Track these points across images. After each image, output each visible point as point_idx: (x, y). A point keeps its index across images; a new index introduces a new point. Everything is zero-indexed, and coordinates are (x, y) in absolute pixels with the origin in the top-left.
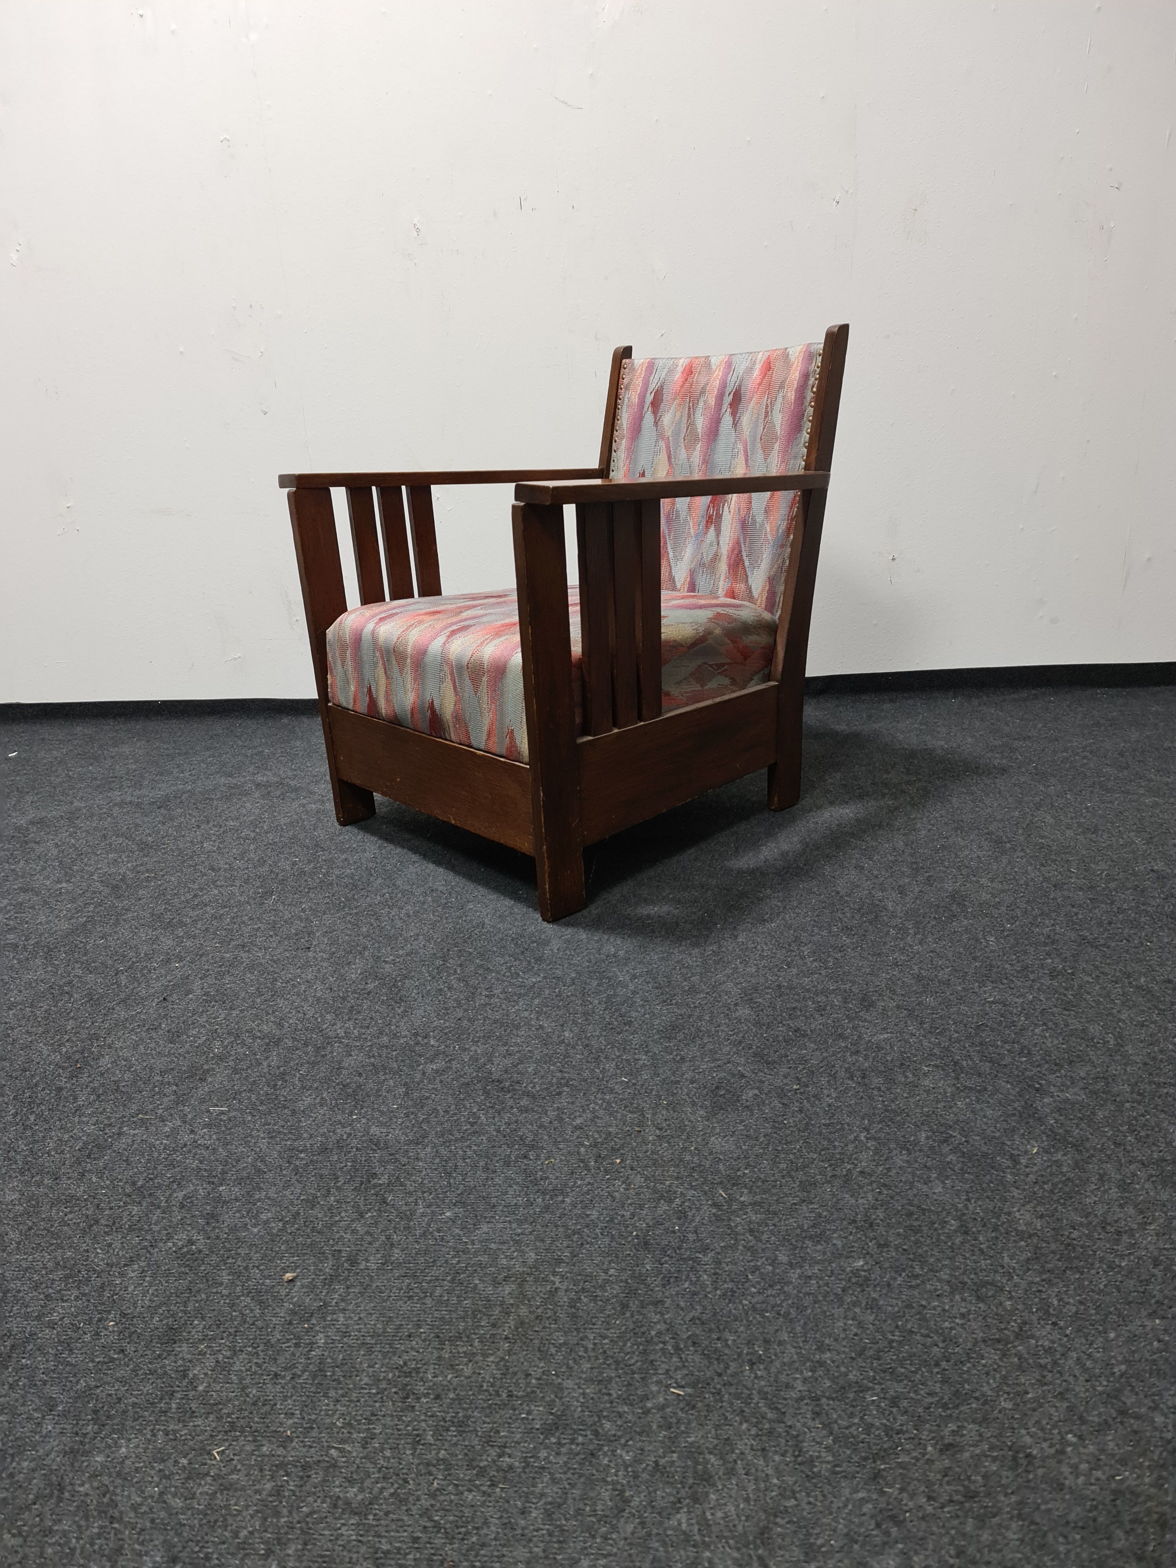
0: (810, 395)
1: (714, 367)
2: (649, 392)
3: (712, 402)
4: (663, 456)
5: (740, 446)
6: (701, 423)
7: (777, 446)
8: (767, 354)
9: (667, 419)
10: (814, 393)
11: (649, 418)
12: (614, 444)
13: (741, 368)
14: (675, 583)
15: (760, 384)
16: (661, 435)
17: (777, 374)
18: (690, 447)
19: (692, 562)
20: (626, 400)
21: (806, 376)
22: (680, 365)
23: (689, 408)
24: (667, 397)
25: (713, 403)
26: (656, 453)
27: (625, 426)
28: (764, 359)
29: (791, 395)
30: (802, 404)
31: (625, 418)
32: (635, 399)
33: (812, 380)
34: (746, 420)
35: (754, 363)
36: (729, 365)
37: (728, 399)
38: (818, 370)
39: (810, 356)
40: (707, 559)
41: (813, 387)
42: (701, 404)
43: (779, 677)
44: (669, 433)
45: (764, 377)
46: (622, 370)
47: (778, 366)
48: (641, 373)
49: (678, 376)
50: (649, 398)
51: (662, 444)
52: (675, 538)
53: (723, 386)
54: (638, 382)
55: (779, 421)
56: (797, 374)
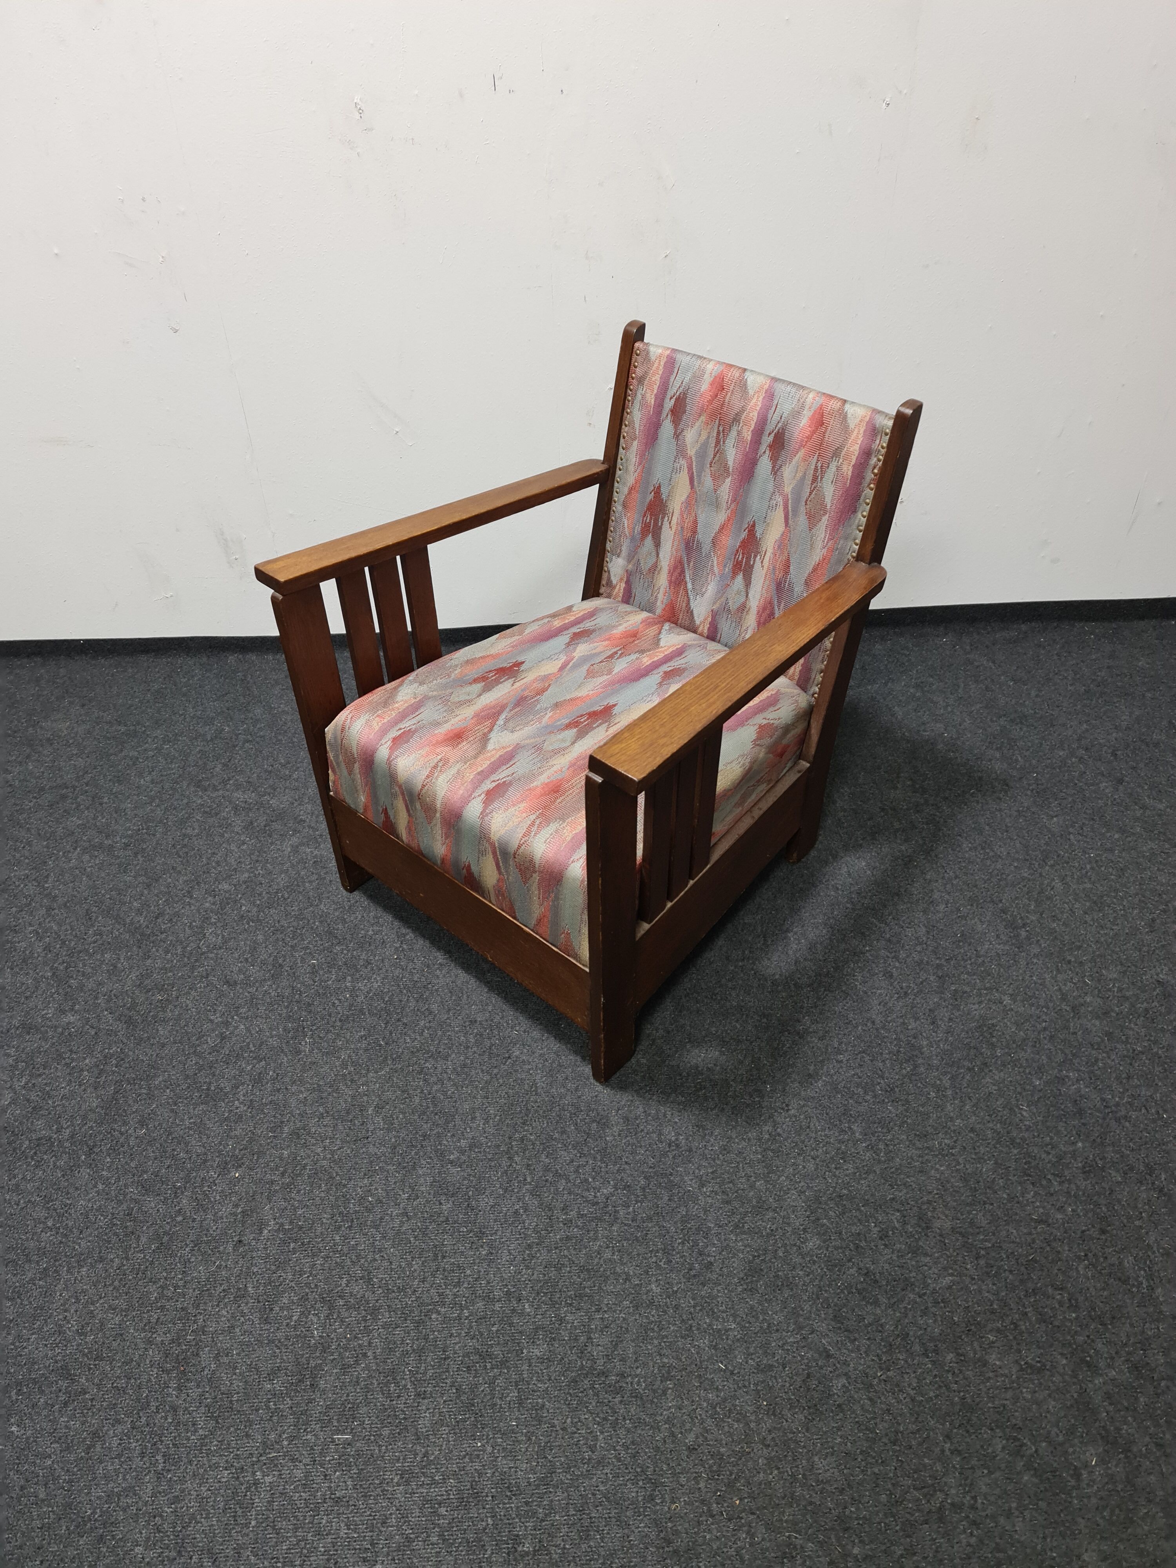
0: (869, 476)
1: (751, 392)
2: (668, 397)
3: (748, 435)
4: (684, 477)
5: (779, 499)
6: (732, 455)
7: (825, 519)
8: (820, 400)
9: (690, 436)
10: (876, 475)
11: (667, 428)
12: (622, 440)
13: (785, 406)
14: (693, 618)
15: (809, 438)
16: (681, 451)
17: (832, 436)
18: (717, 478)
19: (714, 603)
20: (639, 397)
21: (867, 453)
22: (708, 372)
23: (718, 433)
24: (692, 407)
25: (749, 438)
26: (675, 471)
27: (637, 426)
28: (815, 406)
29: (848, 470)
30: (860, 484)
31: (637, 416)
32: (651, 399)
33: (874, 460)
34: (788, 472)
35: (803, 407)
36: (770, 396)
37: (767, 440)
38: (883, 451)
39: (873, 431)
40: (733, 606)
41: (874, 468)
42: (733, 434)
43: (811, 759)
44: (691, 452)
45: (814, 432)
46: (635, 356)
47: (833, 424)
48: (658, 368)
49: (705, 386)
50: (669, 404)
51: (683, 462)
52: (695, 567)
53: (762, 422)
54: (655, 379)
55: (830, 492)
56: (857, 447)
